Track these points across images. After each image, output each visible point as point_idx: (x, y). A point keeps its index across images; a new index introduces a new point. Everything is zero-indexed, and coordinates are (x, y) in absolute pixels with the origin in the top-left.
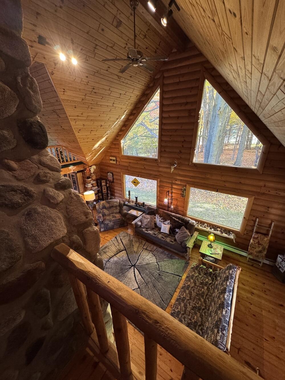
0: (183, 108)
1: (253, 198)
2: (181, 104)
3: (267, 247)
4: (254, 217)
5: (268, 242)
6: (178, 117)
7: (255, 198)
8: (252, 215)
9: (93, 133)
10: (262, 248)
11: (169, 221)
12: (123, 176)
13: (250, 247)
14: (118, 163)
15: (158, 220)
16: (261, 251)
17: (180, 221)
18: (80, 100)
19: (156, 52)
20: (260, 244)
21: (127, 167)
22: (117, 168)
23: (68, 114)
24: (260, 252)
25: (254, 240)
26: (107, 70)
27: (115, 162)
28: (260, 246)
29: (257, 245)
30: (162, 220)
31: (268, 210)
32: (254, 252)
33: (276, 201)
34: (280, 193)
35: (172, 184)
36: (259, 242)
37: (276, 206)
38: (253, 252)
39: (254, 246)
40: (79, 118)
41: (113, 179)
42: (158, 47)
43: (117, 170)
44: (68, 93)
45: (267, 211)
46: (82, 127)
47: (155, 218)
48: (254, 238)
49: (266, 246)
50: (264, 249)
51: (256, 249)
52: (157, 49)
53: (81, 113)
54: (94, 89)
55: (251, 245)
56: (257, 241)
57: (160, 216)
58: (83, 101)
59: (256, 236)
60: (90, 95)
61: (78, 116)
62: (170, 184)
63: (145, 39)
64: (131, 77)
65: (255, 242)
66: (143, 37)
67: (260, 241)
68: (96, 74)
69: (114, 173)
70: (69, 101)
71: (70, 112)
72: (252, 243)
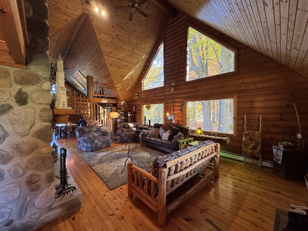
0: (177, 47)
1: (236, 96)
2: (175, 46)
3: (260, 141)
4: (242, 115)
5: (259, 135)
6: (174, 54)
7: (238, 97)
8: (240, 114)
9: (121, 70)
10: (255, 144)
11: (169, 131)
12: (142, 106)
13: (244, 144)
14: (139, 97)
15: (162, 132)
16: (255, 146)
17: (177, 129)
18: (110, 42)
19: (157, 18)
20: (252, 140)
21: (145, 98)
22: (138, 101)
23: (103, 50)
24: (254, 148)
25: (245, 137)
26: (125, 25)
27: (137, 97)
28: (252, 141)
29: (249, 141)
30: (164, 131)
31: (253, 104)
32: (249, 150)
33: (257, 94)
34: (258, 85)
35: (174, 102)
36: (251, 138)
37: (258, 99)
38: (247, 150)
39: (247, 144)
40: (110, 55)
41: (136, 110)
42: (157, 15)
43: (139, 103)
44: (102, 35)
45: (251, 106)
46: (113, 63)
47: (159, 131)
48: (246, 135)
49: (258, 140)
50: (257, 144)
51: (249, 146)
52: (157, 16)
53: (111, 51)
54: (118, 36)
55: (243, 142)
56: (248, 137)
57: (163, 128)
58: (112, 43)
59: (247, 133)
60: (116, 40)
61: (109, 53)
62: (172, 103)
63: (147, 9)
64: (142, 32)
65: (247, 139)
66: (146, 8)
67: (251, 136)
68: (119, 26)
69: (137, 106)
70: (103, 41)
71: (104, 48)
72: (244, 141)
